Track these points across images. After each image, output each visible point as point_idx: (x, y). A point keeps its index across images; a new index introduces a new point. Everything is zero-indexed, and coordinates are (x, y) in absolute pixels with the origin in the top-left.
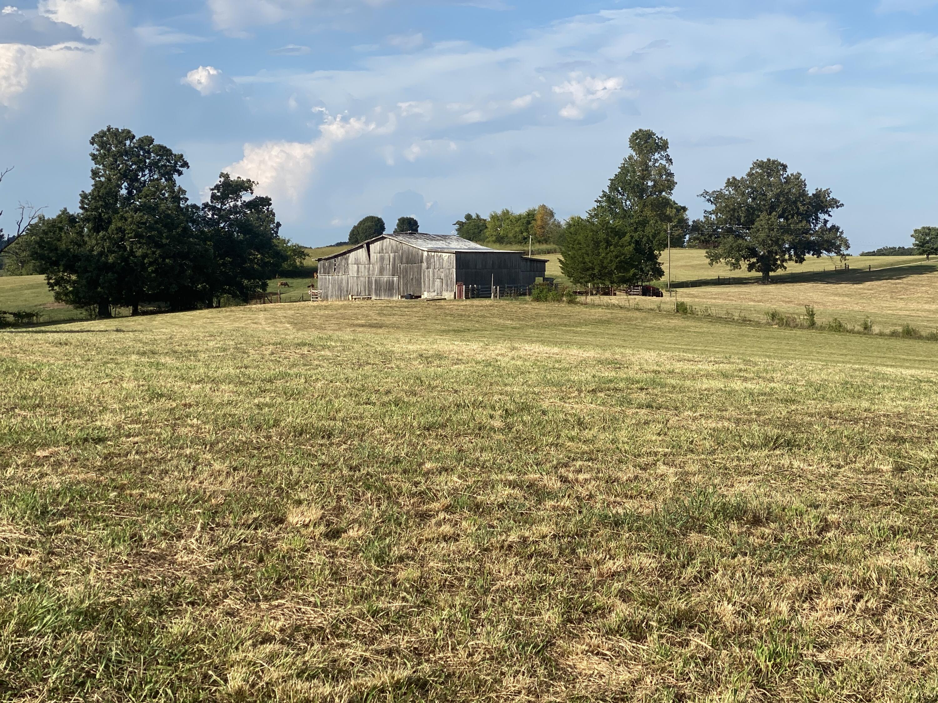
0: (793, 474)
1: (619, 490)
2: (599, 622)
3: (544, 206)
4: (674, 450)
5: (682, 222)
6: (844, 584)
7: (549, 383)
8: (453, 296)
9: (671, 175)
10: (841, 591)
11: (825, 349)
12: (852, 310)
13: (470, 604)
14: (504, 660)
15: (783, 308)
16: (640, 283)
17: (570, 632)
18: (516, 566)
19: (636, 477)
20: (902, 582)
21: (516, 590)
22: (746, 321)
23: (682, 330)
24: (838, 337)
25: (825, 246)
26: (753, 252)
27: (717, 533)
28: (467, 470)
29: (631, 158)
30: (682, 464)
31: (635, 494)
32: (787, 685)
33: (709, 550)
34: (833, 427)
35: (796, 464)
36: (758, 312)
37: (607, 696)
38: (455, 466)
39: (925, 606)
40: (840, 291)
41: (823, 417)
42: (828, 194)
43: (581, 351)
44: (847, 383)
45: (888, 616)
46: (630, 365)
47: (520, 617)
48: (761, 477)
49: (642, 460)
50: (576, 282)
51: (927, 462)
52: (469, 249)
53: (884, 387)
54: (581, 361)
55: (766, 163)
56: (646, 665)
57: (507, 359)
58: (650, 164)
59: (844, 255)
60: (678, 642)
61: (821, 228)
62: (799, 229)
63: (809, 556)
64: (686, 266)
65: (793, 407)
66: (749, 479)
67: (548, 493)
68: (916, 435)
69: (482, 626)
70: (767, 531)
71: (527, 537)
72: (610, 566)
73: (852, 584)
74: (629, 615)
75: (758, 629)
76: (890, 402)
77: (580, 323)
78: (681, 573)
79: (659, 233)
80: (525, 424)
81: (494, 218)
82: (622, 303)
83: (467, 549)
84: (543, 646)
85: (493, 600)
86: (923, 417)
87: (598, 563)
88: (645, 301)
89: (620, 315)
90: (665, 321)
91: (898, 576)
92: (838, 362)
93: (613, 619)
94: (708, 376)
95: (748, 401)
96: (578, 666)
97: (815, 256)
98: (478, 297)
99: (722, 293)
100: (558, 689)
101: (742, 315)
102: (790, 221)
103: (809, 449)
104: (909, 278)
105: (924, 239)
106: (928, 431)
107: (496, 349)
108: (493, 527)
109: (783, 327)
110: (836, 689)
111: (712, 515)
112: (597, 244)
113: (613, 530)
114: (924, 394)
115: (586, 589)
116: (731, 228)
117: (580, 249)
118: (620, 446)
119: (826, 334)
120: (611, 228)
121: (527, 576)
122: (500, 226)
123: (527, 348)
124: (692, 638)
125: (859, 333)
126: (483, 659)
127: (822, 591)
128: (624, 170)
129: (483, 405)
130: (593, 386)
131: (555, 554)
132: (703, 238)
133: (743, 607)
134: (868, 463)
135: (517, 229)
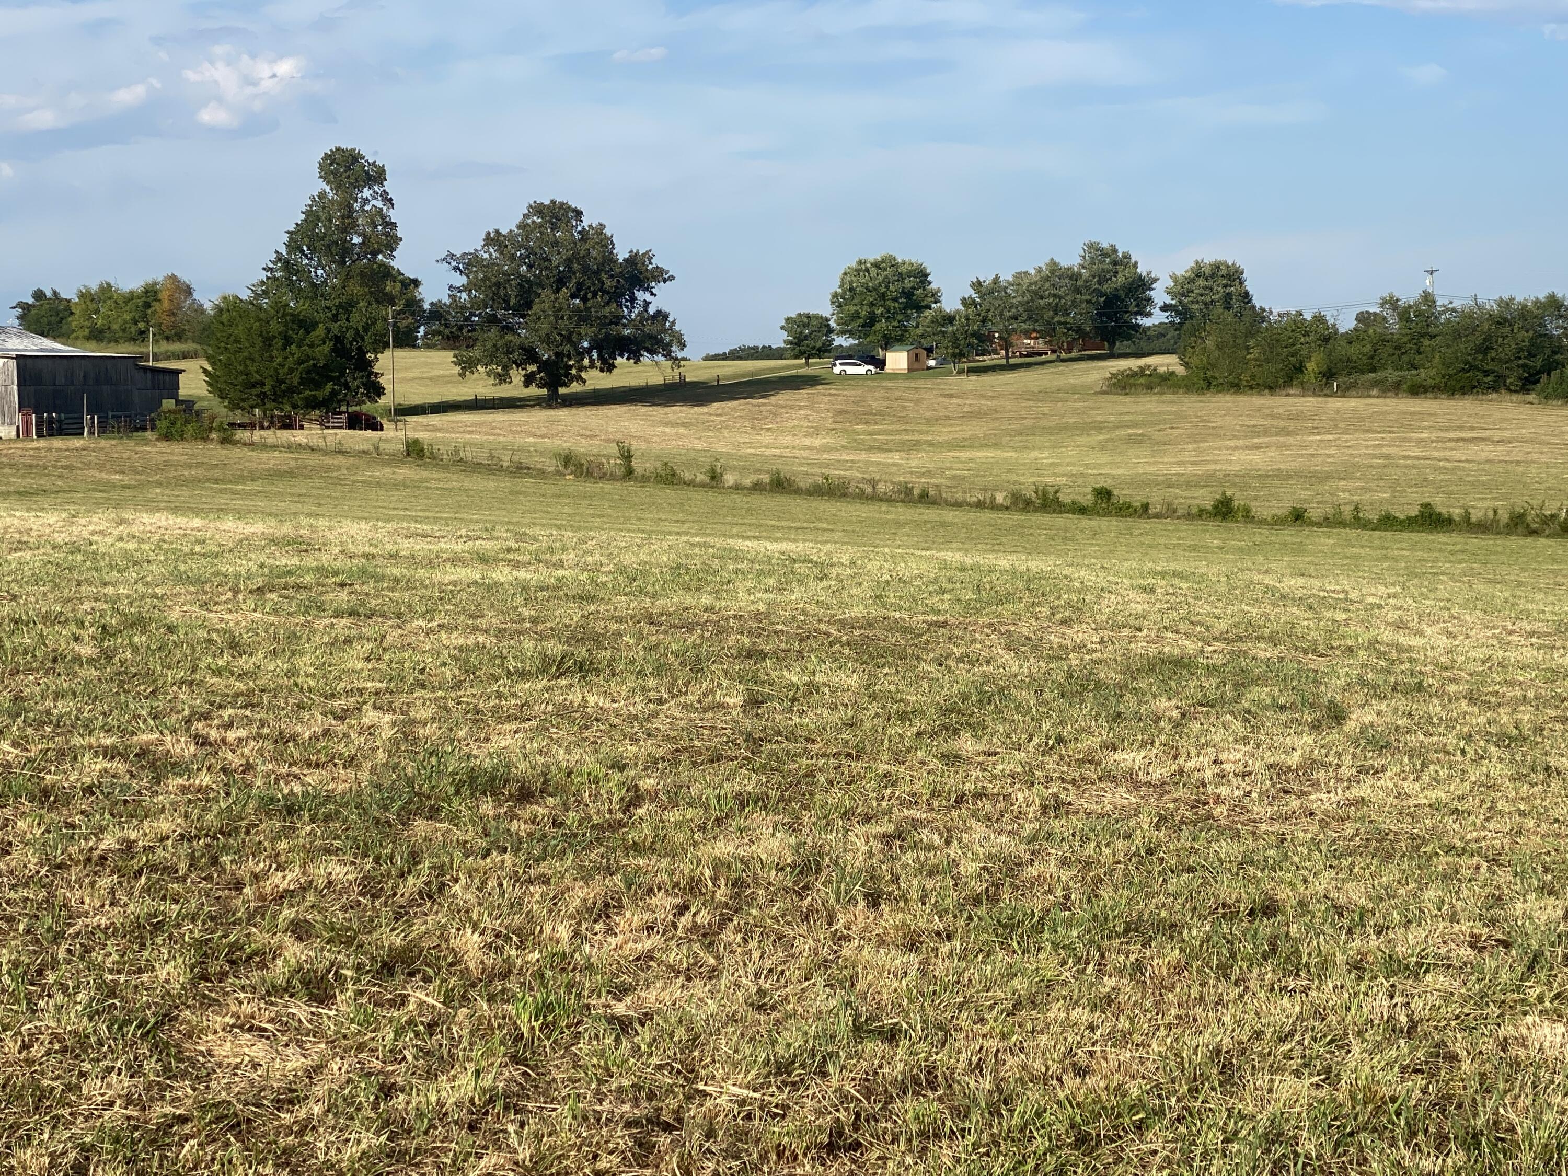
0: (586, 716)
1: (296, 755)
2: (255, 976)
3: (173, 278)
4: (392, 685)
5: (413, 305)
6: (660, 889)
7: (182, 579)
8: (14, 433)
9: (393, 225)
10: (654, 901)
11: (651, 512)
12: (693, 449)
13: (27, 961)
14: (85, 1051)
15: (582, 447)
16: (344, 408)
17: (204, 996)
18: (112, 892)
19: (326, 733)
20: (750, 881)
21: (110, 931)
22: (521, 468)
23: (416, 485)
24: (669, 494)
25: (648, 345)
26: (530, 355)
27: (459, 818)
28: (29, 730)
29: (322, 195)
30: (405, 708)
31: (324, 759)
32: (563, 1057)
33: (444, 846)
34: (654, 638)
35: (592, 700)
36: (542, 454)
37: (264, 1097)
38: (7, 726)
39: (783, 916)
40: (672, 417)
41: (639, 622)
42: (650, 259)
43: (241, 524)
44: (679, 566)
45: (728, 935)
46: (324, 545)
47: (116, 977)
48: (534, 723)
49: (337, 704)
50: (234, 406)
51: (798, 688)
52: (41, 350)
53: (737, 571)
54: (241, 541)
55: (548, 206)
56: (334, 1041)
57: (109, 540)
58: (356, 206)
59: (677, 359)
60: (389, 1000)
61: (639, 314)
62: (605, 317)
63: (607, 847)
64: (422, 378)
65: (592, 608)
66: (514, 727)
67: (174, 765)
68: (783, 646)
69: (49, 996)
70: (541, 810)
71: (134, 841)
72: (279, 881)
73: (674, 887)
74: (306, 961)
75: (521, 969)
76: (746, 596)
77: (242, 477)
78: (397, 886)
79: (374, 323)
80: (135, 649)
81: (85, 296)
82: (315, 441)
83: (25, 866)
84: (157, 1023)
85: (69, 951)
86: (794, 617)
87: (256, 877)
88: (352, 437)
89: (311, 463)
90: (388, 471)
91: (744, 870)
92: (670, 533)
93: (279, 971)
94: (456, 560)
95: (519, 600)
96: (216, 1053)
97: (632, 361)
98: (61, 435)
99: (481, 424)
100: (180, 1093)
101: (516, 458)
102: (589, 304)
103: (614, 675)
104: (780, 396)
105: (801, 333)
106: (801, 640)
107: (90, 522)
108: (73, 826)
109: (582, 478)
110: (641, 1056)
111: (451, 791)
112: (268, 341)
113: (285, 821)
114: (799, 581)
115: (234, 923)
116: (495, 315)
117: (240, 350)
118: (300, 681)
119: (650, 489)
120: (292, 315)
121: (131, 907)
122: (97, 312)
123: (145, 520)
124: (411, 992)
125: (703, 485)
126: (48, 1053)
127: (625, 901)
128: (311, 217)
129: (63, 619)
130: (259, 582)
131: (182, 868)
132: (447, 331)
133: (497, 936)
134: (705, 695)
135: (127, 317)
